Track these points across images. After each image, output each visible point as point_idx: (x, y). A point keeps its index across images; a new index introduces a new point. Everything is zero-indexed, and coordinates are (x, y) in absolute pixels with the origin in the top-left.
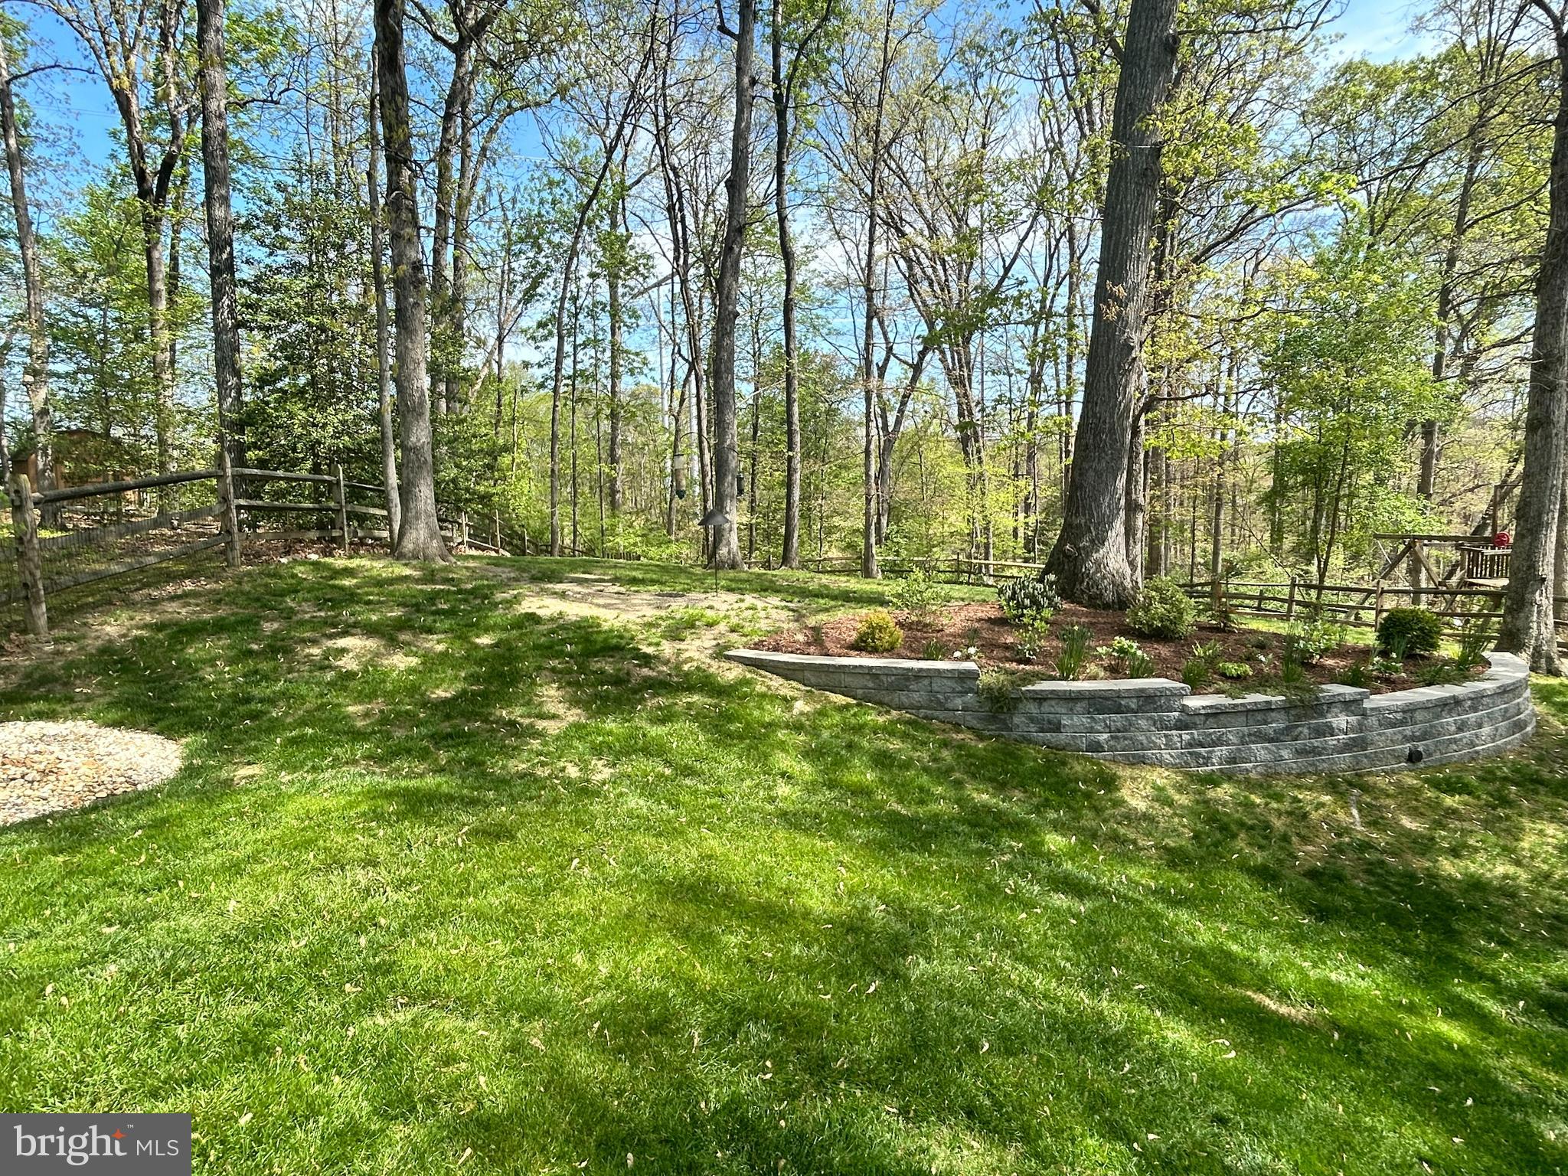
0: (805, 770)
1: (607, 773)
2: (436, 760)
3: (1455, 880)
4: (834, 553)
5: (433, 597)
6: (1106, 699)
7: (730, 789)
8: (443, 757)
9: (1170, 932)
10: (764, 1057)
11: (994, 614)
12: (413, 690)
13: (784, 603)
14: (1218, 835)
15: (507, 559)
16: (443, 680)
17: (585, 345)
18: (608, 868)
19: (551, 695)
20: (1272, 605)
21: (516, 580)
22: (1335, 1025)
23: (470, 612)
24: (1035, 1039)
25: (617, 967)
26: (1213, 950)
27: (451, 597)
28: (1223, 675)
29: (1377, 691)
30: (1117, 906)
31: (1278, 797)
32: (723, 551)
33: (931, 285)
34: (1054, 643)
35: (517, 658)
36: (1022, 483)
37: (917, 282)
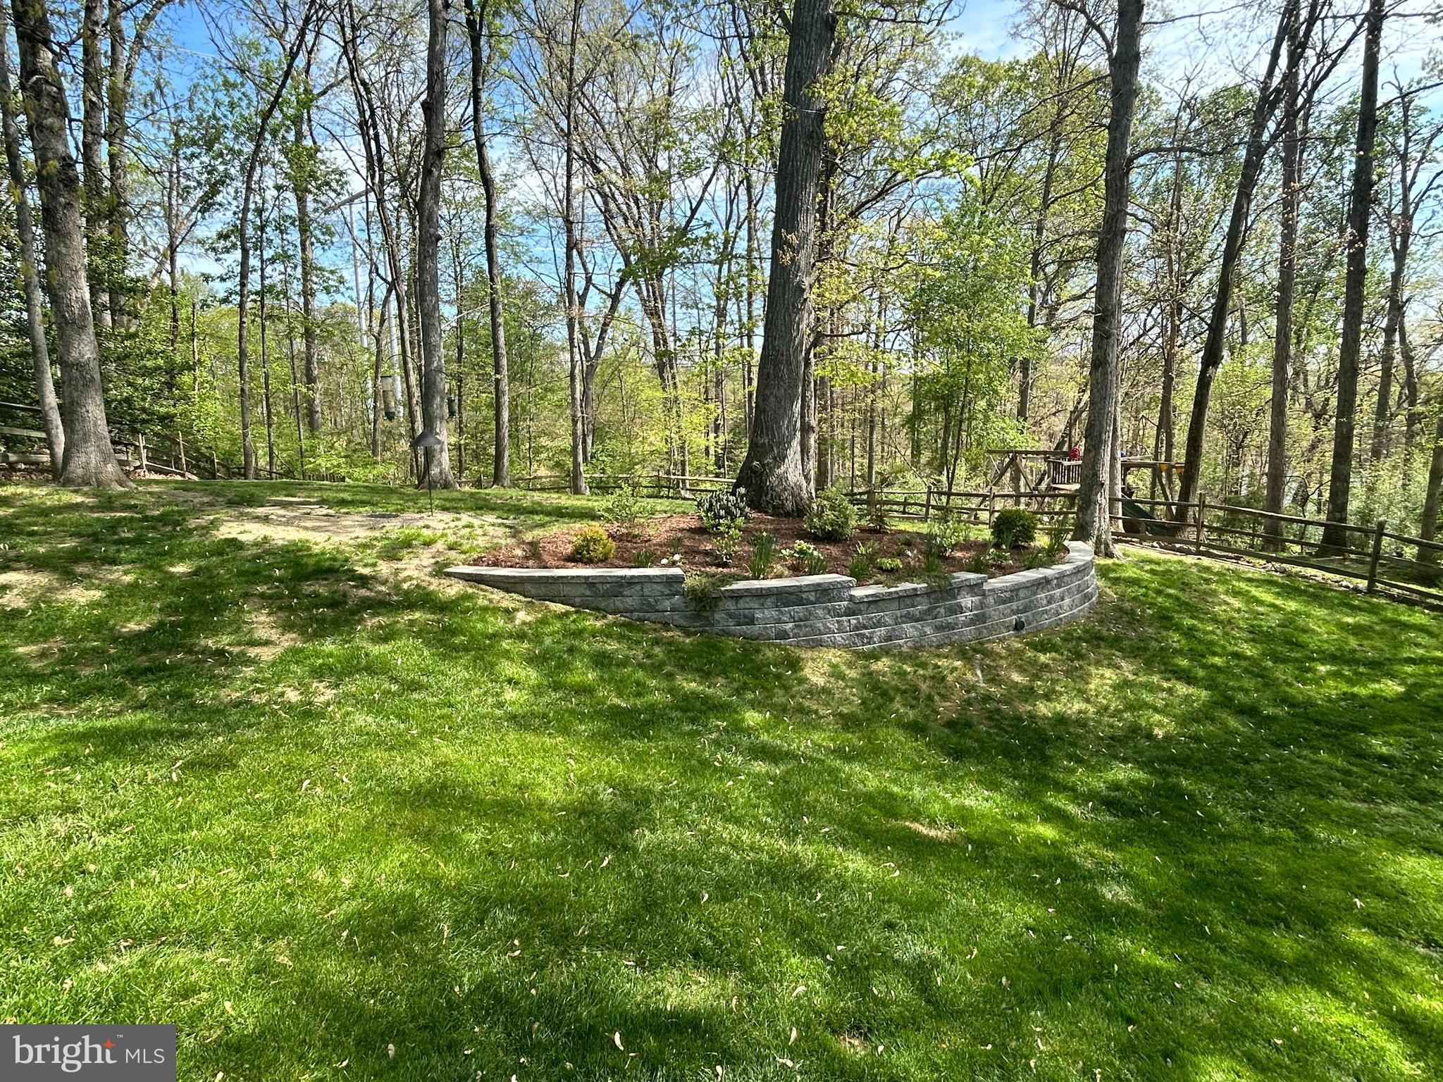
0: (531, 675)
1: (329, 694)
2: (135, 696)
3: (1048, 718)
4: (543, 472)
5: (114, 526)
6: (791, 594)
7: (459, 699)
8: (143, 692)
9: (847, 783)
10: (511, 937)
11: (694, 524)
12: (98, 626)
13: (500, 521)
14: (881, 701)
15: (195, 482)
16: (134, 613)
17: (273, 260)
18: (341, 785)
19: (262, 623)
20: (913, 509)
21: (211, 504)
22: (968, 839)
23: (160, 540)
24: (746, 885)
25: (361, 877)
26: (879, 793)
27: (135, 525)
28: (881, 569)
29: (992, 576)
30: (805, 766)
31: (924, 665)
32: (435, 471)
33: (626, 220)
34: (746, 548)
35: (220, 585)
36: (712, 406)
37: (612, 217)
